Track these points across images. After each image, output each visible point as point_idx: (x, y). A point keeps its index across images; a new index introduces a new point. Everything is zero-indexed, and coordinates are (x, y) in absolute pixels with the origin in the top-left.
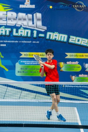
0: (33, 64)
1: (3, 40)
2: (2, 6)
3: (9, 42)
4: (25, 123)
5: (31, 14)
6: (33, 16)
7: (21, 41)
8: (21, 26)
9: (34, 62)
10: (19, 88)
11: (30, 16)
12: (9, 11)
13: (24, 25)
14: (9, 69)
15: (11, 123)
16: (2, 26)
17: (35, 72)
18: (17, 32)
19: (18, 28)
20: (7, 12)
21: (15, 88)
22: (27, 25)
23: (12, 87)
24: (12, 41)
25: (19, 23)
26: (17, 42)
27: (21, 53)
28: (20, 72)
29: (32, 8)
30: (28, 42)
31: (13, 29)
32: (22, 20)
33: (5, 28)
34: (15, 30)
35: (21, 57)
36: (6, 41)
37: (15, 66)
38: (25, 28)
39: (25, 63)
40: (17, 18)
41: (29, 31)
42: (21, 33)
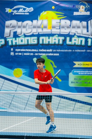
0: (87, 75)
1: (56, 49)
2: (55, 14)
3: (62, 51)
4: (81, 138)
5: (85, 21)
6: (87, 23)
7: (75, 50)
8: (75, 34)
9: (88, 72)
10: (74, 100)
11: (84, 23)
12: (62, 19)
13: (78, 33)
14: (62, 80)
15: (66, 137)
16: (55, 34)
17: (90, 83)
18: (71, 40)
19: (71, 37)
20: (60, 20)
21: (70, 100)
22: (81, 33)
23: (67, 98)
24: (65, 50)
25: (73, 31)
26: (71, 51)
27: (75, 62)
28: (74, 83)
29: (87, 15)
30: (82, 51)
31: (66, 38)
32: (76, 28)
33: (58, 36)
34: (68, 39)
35: (75, 66)
36: (59, 51)
37: (68, 76)
38: (79, 37)
39: (79, 74)
40: (70, 26)
41: (84, 40)
42: (75, 42)
